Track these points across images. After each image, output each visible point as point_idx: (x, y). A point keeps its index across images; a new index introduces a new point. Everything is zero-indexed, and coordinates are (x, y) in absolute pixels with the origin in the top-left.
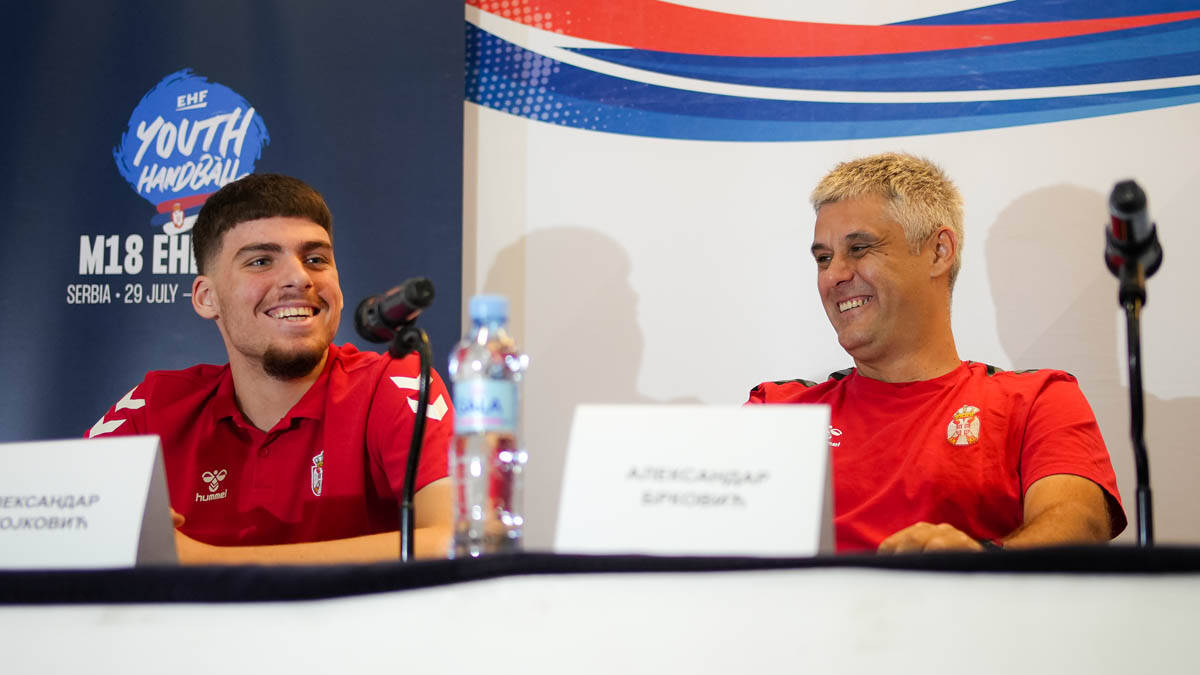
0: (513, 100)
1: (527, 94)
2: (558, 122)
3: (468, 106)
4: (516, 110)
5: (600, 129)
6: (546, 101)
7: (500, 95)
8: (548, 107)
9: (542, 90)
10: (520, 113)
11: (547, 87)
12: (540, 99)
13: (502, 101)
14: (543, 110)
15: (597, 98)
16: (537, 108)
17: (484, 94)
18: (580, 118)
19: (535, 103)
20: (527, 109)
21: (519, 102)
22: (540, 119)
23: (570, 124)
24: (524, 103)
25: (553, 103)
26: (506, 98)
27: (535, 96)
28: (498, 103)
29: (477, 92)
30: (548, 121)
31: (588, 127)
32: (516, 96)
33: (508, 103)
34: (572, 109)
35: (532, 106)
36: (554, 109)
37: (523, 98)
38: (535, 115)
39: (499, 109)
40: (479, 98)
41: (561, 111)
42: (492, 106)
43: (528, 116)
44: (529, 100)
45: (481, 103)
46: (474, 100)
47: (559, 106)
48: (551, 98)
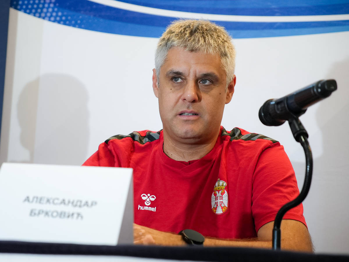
0: (36, 9)
1: (44, 7)
2: (59, 22)
3: (12, 11)
4: (37, 15)
5: (80, 27)
6: (53, 11)
7: (30, 7)
8: (54, 14)
9: (52, 5)
10: (40, 17)
11: (55, 4)
12: (50, 10)
13: (30, 10)
14: (51, 16)
15: (79, 11)
16: (49, 15)
17: (22, 6)
18: (70, 21)
19: (48, 12)
20: (43, 15)
21: (39, 11)
22: (50, 20)
23: (65, 24)
24: (42, 12)
25: (57, 12)
26: (33, 8)
27: (48, 8)
28: (28, 10)
29: (17, 4)
30: (54, 21)
31: (74, 26)
32: (38, 8)
33: (34, 11)
34: (66, 16)
35: (46, 13)
36: (57, 16)
37: (42, 9)
38: (47, 18)
39: (29, 13)
40: (19, 7)
41: (61, 17)
42: (25, 12)
43: (44, 18)
44: (45, 10)
45: (20, 10)
46: (16, 8)
47: (60, 14)
48: (56, 9)
